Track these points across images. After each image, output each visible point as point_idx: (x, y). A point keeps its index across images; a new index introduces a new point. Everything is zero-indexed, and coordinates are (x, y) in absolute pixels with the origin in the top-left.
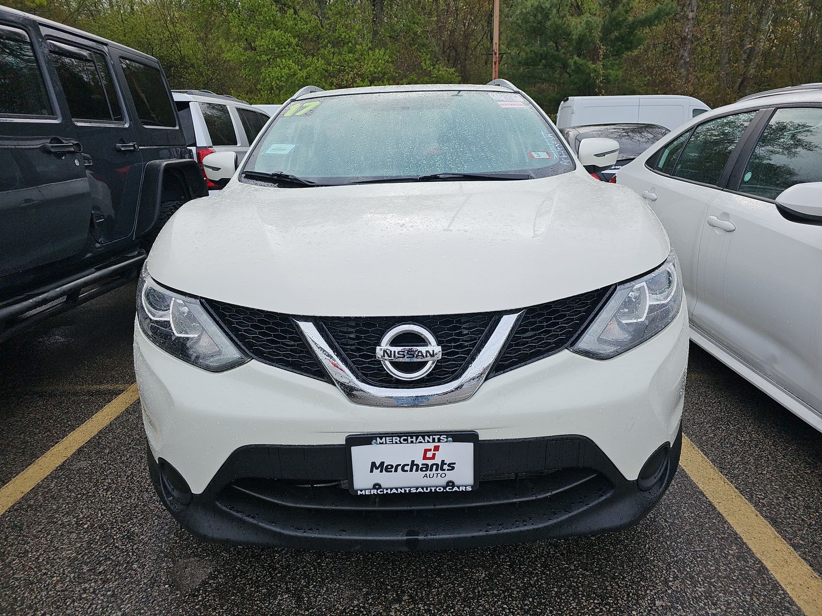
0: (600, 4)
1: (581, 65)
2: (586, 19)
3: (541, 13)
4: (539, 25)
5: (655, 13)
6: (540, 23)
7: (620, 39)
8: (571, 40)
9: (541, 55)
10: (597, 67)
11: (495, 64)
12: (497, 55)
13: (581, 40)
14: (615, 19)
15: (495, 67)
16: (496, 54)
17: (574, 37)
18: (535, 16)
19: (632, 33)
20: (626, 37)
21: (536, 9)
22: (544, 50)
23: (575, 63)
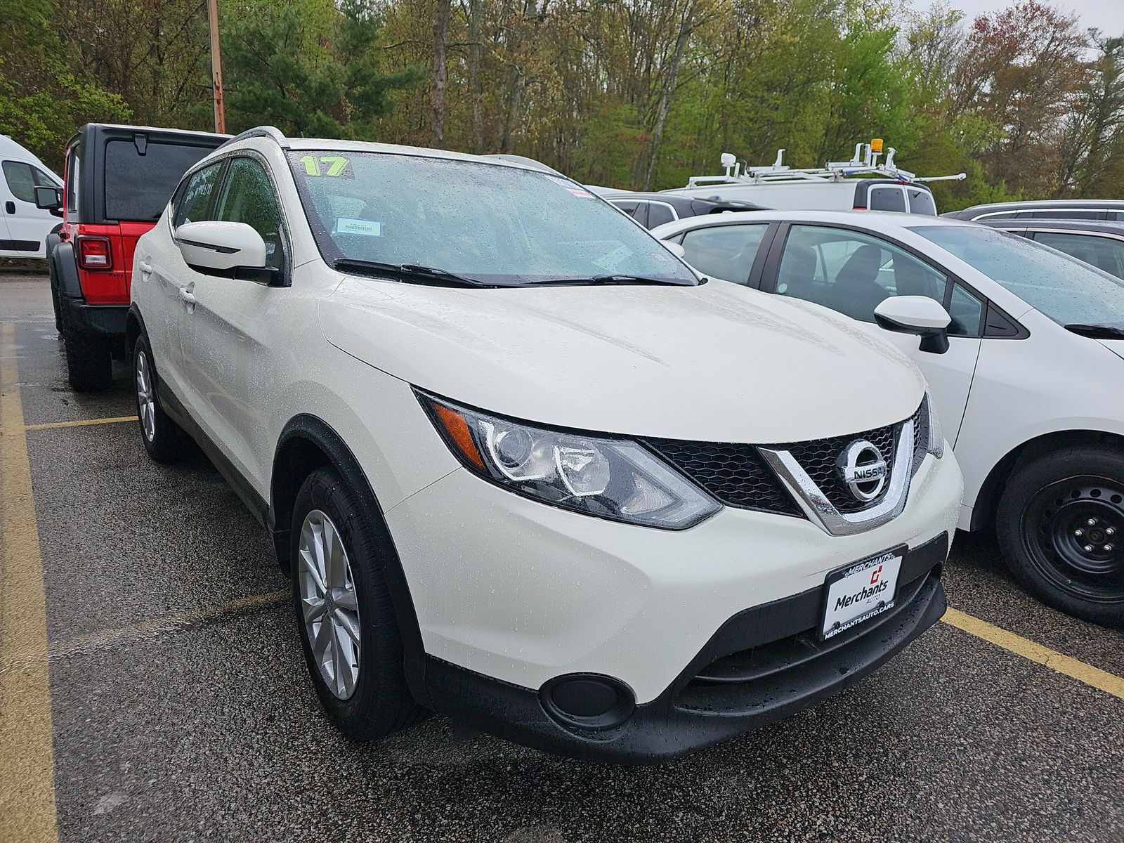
0: (338, 48)
1: (327, 124)
2: (328, 64)
3: (260, 41)
4: (256, 58)
5: (407, 75)
6: (257, 54)
7: (365, 97)
8: (309, 88)
9: (266, 101)
10: (347, 129)
11: (219, 103)
12: (221, 91)
13: (322, 89)
14: (359, 71)
15: (219, 108)
16: (218, 88)
17: (313, 85)
18: (250, 43)
19: (380, 93)
20: (374, 97)
21: (253, 34)
22: (269, 94)
23: (319, 119)
